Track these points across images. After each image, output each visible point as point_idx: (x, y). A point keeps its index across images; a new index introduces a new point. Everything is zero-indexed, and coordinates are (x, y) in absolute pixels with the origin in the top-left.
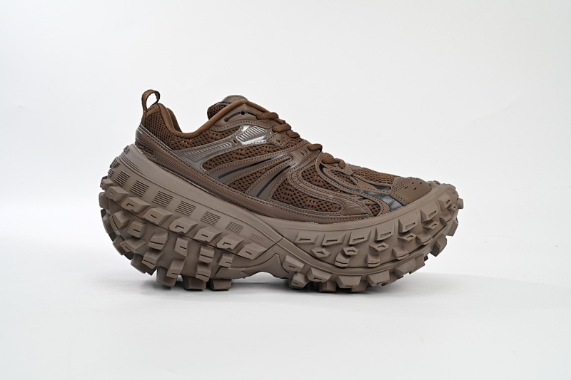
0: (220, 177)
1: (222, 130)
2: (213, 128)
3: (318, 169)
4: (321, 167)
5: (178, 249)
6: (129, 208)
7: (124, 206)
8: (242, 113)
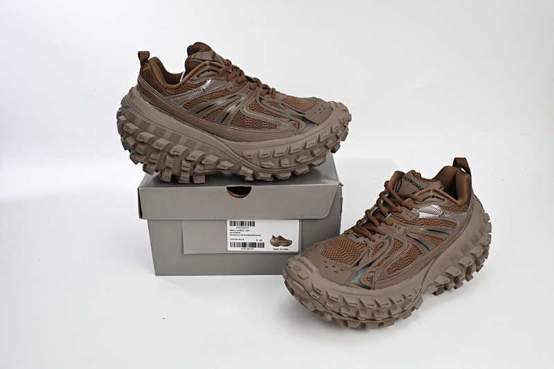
0: (197, 113)
1: (195, 83)
2: (189, 82)
3: (258, 101)
4: (260, 99)
5: (167, 164)
6: (141, 140)
7: (138, 139)
8: (208, 71)
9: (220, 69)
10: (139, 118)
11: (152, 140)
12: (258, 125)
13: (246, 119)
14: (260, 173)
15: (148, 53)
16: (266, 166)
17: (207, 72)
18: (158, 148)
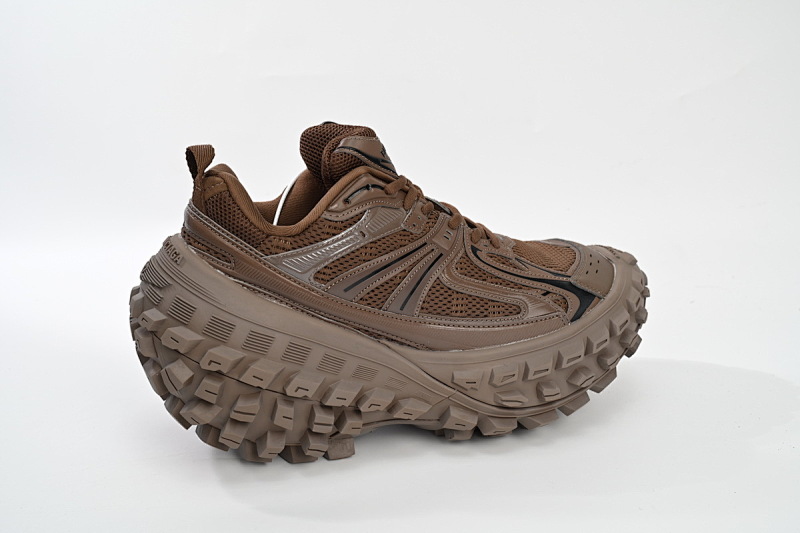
0: (346, 290)
1: (341, 217)
2: (327, 215)
3: (471, 255)
4: (474, 250)
5: (279, 421)
6: (214, 368)
7: (204, 365)
8: (367, 187)
9: (390, 185)
10: (203, 313)
11: (241, 365)
12: (479, 309)
13: (455, 296)
14: (494, 422)
15: (209, 152)
16: (506, 404)
17: (366, 191)
18: (257, 383)
